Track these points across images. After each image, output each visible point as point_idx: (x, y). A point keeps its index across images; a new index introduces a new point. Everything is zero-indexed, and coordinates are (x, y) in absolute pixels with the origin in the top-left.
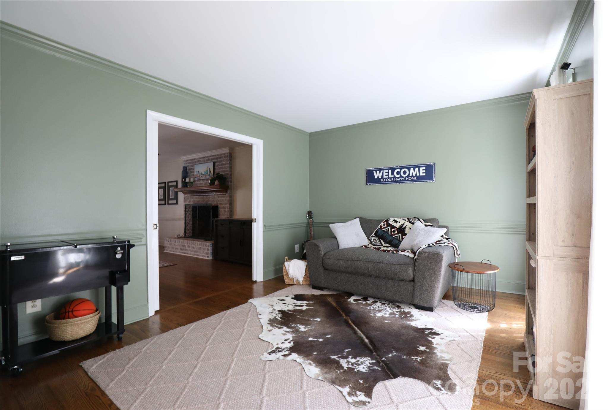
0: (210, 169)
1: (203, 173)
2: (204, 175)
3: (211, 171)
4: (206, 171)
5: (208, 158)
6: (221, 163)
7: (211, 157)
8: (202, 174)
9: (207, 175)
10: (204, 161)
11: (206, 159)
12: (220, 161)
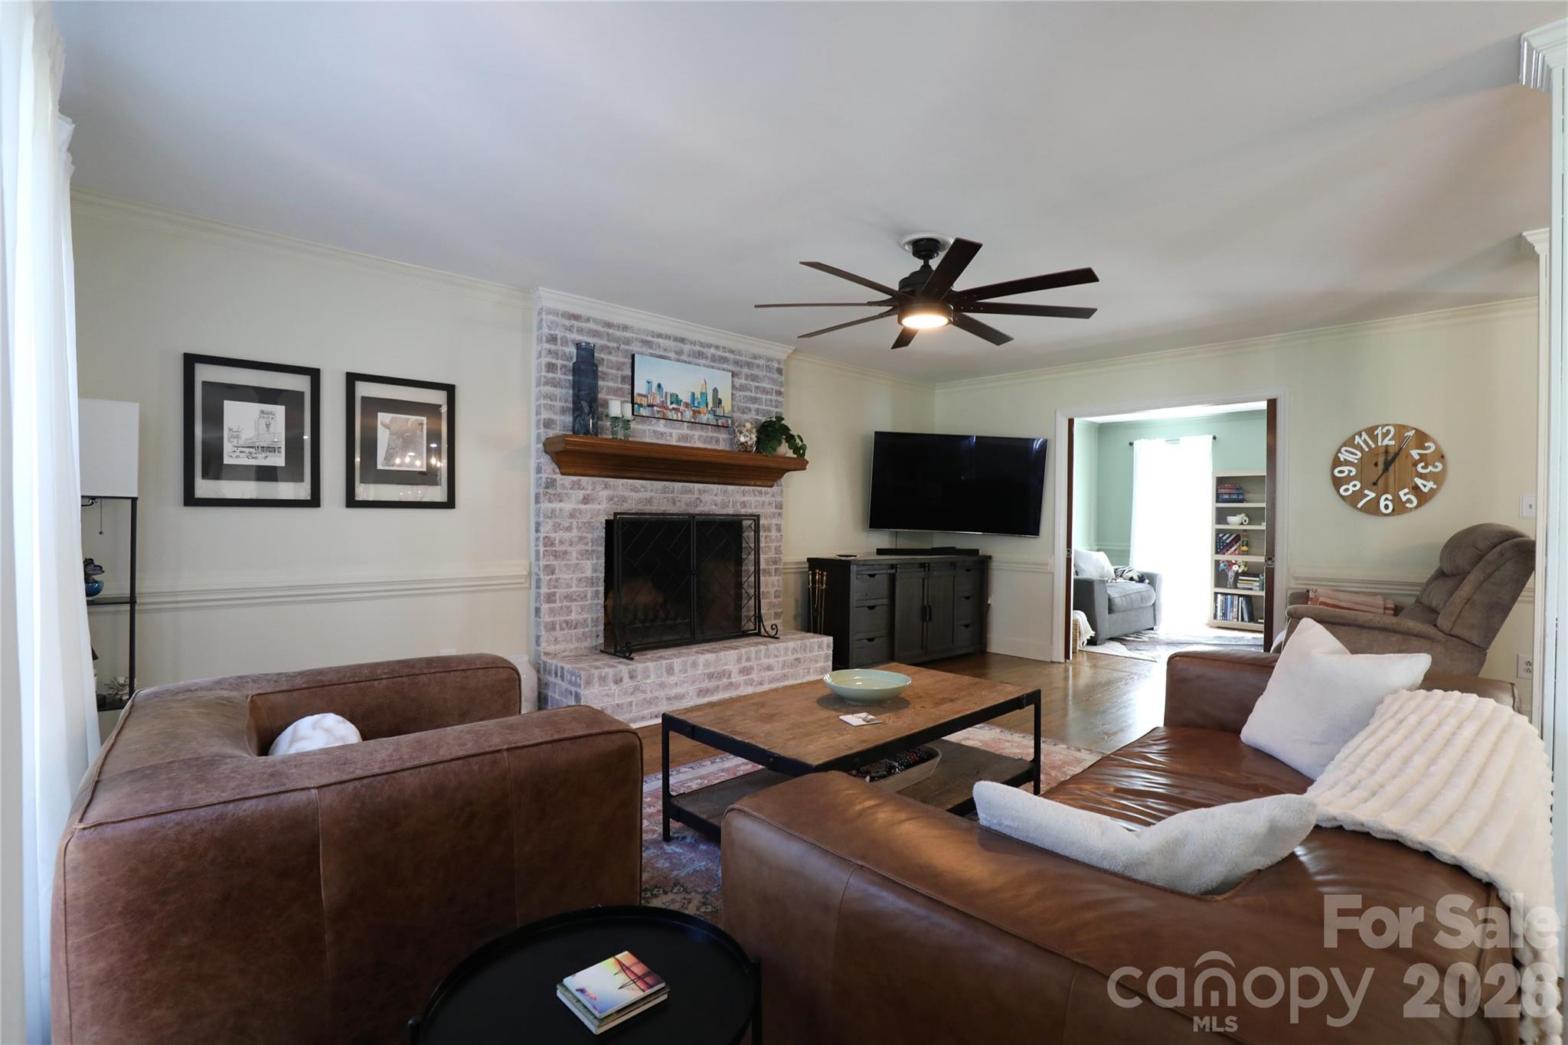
0: (715, 391)
1: (685, 397)
2: (687, 405)
3: (720, 401)
4: (697, 395)
5: (698, 348)
6: (757, 384)
7: (712, 351)
8: (676, 400)
9: (703, 408)
10: (679, 353)
11: (687, 347)
12: (754, 378)
